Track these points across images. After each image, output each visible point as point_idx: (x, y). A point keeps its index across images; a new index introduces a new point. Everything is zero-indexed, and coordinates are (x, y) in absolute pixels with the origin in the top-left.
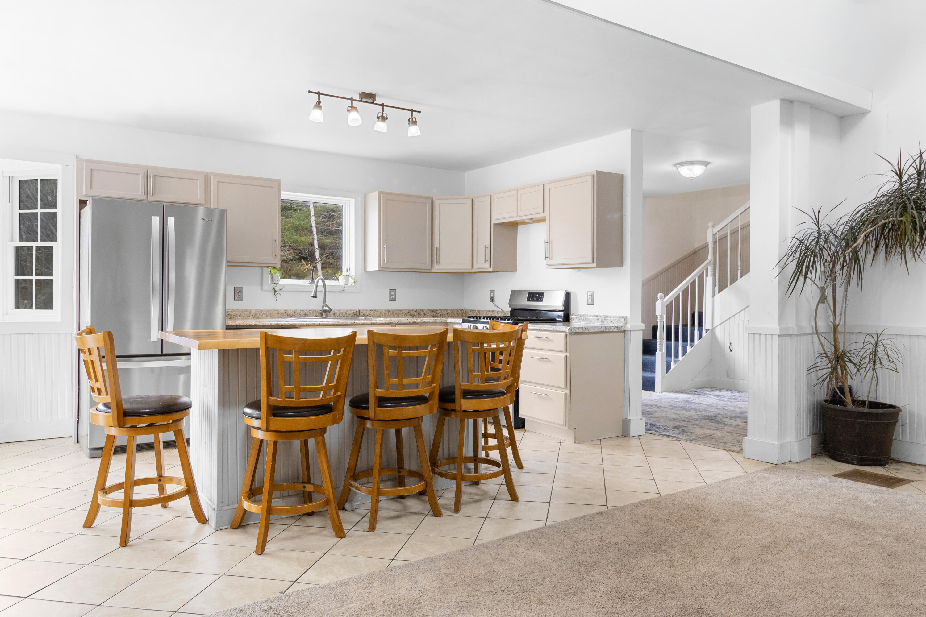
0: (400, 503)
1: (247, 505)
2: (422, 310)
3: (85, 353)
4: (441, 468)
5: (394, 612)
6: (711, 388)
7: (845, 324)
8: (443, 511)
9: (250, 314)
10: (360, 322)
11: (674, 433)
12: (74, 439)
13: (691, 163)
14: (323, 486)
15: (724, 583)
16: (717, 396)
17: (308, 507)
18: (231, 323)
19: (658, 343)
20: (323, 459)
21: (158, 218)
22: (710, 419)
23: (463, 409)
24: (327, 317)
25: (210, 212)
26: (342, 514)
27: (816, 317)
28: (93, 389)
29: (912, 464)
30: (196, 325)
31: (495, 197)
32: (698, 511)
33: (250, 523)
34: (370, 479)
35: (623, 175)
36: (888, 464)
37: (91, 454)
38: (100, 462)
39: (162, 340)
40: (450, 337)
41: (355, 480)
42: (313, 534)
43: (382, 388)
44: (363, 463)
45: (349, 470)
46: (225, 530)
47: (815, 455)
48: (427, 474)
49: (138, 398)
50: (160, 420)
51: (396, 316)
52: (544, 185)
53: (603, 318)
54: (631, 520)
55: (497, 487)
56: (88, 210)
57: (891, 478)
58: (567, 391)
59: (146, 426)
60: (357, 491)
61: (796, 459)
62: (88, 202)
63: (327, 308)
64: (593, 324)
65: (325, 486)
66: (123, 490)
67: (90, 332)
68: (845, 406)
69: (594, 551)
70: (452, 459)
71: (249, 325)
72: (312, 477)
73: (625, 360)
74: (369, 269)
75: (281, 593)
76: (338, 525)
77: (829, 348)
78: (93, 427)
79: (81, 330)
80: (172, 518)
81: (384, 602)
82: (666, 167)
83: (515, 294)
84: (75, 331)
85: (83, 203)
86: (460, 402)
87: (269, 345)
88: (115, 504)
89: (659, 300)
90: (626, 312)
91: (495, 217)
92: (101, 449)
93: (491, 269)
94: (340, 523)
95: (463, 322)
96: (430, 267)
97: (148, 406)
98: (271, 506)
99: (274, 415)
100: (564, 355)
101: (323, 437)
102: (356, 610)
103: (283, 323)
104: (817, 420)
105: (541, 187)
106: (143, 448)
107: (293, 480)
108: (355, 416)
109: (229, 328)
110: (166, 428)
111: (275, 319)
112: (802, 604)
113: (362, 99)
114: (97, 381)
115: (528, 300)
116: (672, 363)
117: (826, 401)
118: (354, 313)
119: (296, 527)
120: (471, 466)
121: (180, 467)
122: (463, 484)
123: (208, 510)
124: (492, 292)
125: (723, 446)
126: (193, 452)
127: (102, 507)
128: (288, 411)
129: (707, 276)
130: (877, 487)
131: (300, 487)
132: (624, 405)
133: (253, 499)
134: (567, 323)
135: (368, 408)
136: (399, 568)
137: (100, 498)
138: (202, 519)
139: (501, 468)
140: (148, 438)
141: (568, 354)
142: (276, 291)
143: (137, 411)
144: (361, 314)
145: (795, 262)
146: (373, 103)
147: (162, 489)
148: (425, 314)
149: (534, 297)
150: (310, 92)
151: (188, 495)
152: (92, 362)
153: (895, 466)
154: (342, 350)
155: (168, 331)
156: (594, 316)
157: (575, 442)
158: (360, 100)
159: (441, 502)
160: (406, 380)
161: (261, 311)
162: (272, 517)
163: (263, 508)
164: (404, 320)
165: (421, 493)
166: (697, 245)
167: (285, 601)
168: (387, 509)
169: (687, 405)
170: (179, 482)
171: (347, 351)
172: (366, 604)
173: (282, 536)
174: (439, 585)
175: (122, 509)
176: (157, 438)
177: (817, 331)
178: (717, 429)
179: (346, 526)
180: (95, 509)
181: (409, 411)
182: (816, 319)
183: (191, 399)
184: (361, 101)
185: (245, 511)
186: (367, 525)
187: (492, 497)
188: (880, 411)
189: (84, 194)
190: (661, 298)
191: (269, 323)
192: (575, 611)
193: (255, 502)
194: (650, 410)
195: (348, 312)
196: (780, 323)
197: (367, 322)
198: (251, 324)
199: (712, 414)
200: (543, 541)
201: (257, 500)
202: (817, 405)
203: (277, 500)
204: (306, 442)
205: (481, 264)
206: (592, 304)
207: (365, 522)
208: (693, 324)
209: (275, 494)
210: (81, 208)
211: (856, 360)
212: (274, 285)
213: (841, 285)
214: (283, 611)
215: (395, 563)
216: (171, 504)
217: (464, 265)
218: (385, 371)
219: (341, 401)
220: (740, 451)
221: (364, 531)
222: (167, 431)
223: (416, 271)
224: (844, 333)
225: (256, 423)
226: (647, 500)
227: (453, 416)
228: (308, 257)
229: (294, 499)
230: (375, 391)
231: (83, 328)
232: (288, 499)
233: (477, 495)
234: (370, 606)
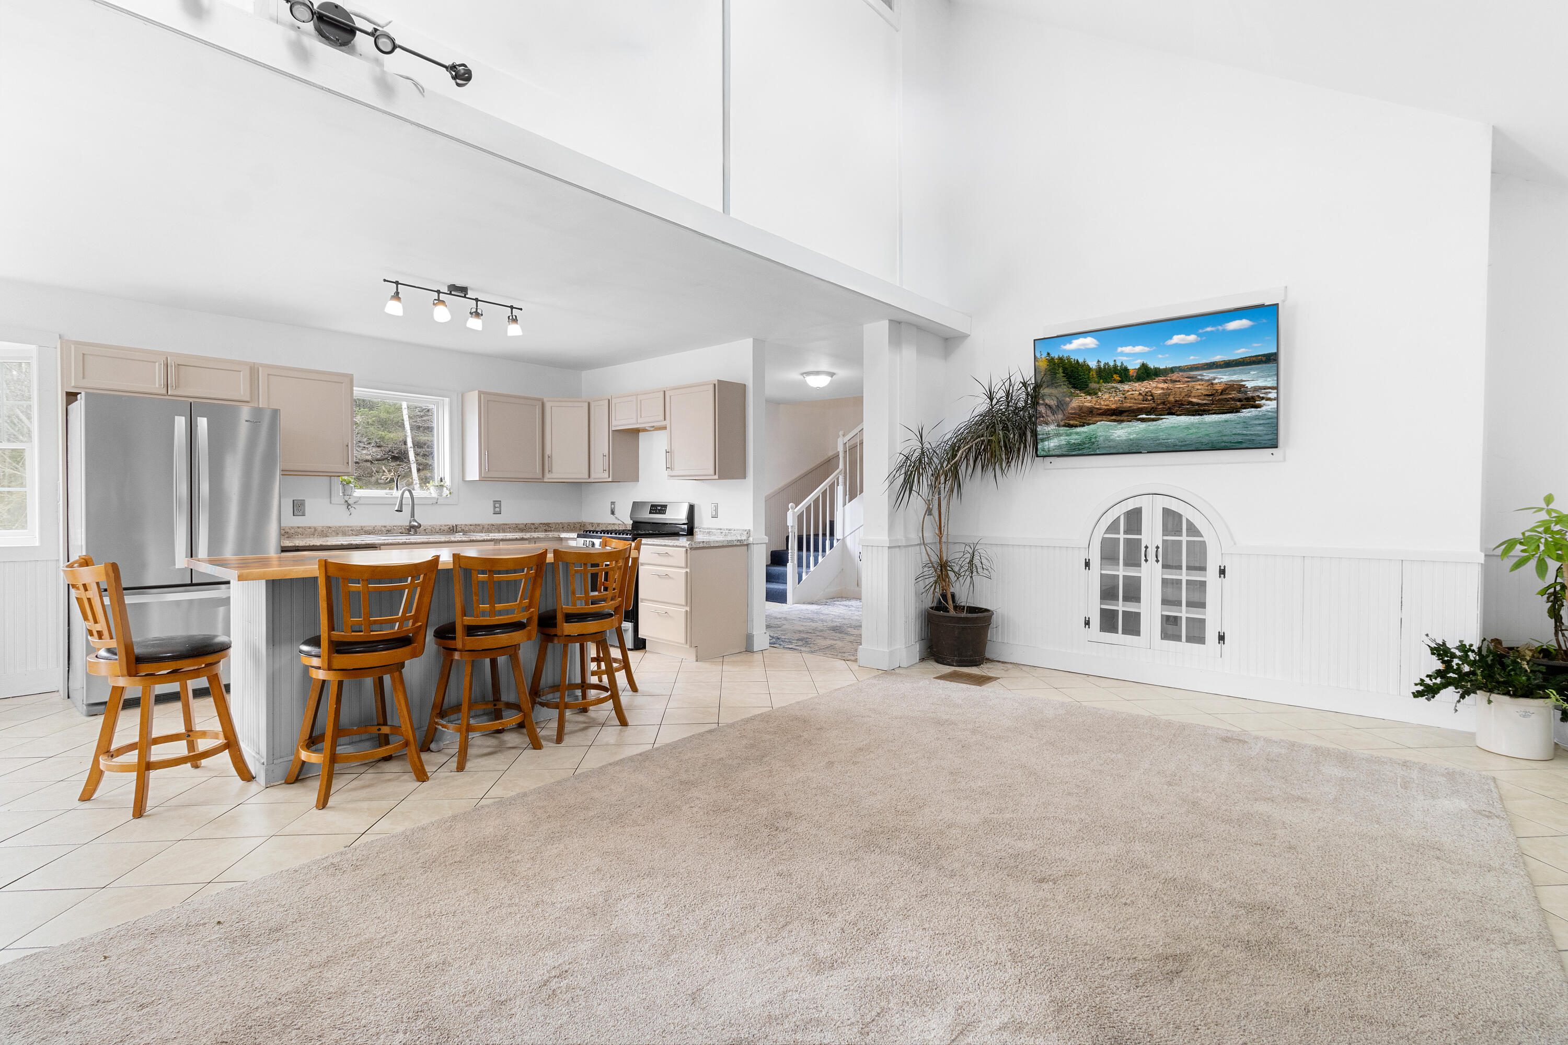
0: (497, 738)
1: (304, 755)
2: (533, 524)
3: (78, 589)
4: (544, 698)
5: (477, 852)
6: (842, 597)
7: (948, 535)
8: (543, 743)
9: (314, 532)
10: (456, 539)
11: (797, 646)
12: (63, 693)
13: (817, 373)
14: (401, 727)
15: (816, 786)
16: (846, 606)
17: (383, 751)
18: (287, 543)
19: (790, 554)
20: (401, 696)
21: (183, 418)
22: (835, 629)
23: (566, 633)
24: (416, 533)
25: (258, 412)
26: (424, 756)
27: (923, 528)
28: (90, 633)
29: (1003, 662)
30: (240, 550)
31: (614, 401)
32: (805, 721)
33: (311, 775)
34: (460, 715)
35: (745, 385)
36: (982, 664)
37: (88, 711)
38: (103, 720)
39: (192, 569)
40: (550, 557)
41: (442, 717)
42: (389, 780)
43: (471, 616)
44: (452, 697)
45: (434, 707)
46: (276, 787)
47: (922, 660)
48: (526, 705)
49: (156, 640)
50: (188, 666)
51: (501, 531)
52: (664, 391)
53: (727, 531)
54: (739, 735)
55: (607, 713)
56: (79, 408)
57: (983, 677)
58: (688, 609)
59: (168, 673)
60: (444, 729)
61: (904, 664)
62: (79, 396)
63: (416, 524)
64: (718, 538)
65: (403, 726)
66: (137, 752)
67: (86, 562)
68: (948, 612)
69: (697, 768)
70: (555, 688)
71: (313, 546)
72: (389, 717)
73: (748, 575)
74: (468, 478)
75: (345, 847)
76: (420, 768)
77: (935, 559)
78: (89, 678)
79: (71, 560)
80: (207, 778)
81: (467, 842)
82: (794, 375)
83: (636, 506)
84: (62, 563)
85: (71, 397)
86: (562, 626)
87: (329, 574)
88: (125, 768)
89: (790, 510)
90: (749, 526)
91: (614, 423)
92: (105, 703)
93: (610, 480)
94: (422, 766)
95: (578, 537)
96: (541, 477)
97: (170, 649)
98: (335, 754)
99: (338, 652)
100: (684, 571)
101: (401, 673)
102: (434, 855)
103: (357, 542)
104: (925, 627)
105: (662, 393)
106: (162, 699)
107: (364, 724)
108: (442, 649)
109: (284, 550)
110: (196, 674)
111: (348, 537)
112: (880, 798)
113: (451, 292)
114: (96, 622)
115: (650, 513)
116: (804, 574)
117: (932, 608)
118: (449, 528)
119: (369, 775)
120: (579, 693)
121: (217, 718)
122: (568, 713)
123: (253, 766)
124: (613, 503)
125: (841, 656)
126: (235, 701)
127: (106, 773)
128: (356, 647)
129: (838, 485)
130: (968, 686)
131: (374, 729)
132: (747, 618)
133: (314, 748)
134: (690, 537)
135: (454, 638)
136: (488, 806)
137: (103, 762)
138: (246, 776)
139: (609, 693)
140: (174, 687)
141: (688, 570)
142: (349, 505)
143: (157, 655)
144: (459, 529)
145: (902, 477)
146: (465, 297)
147: (191, 746)
148: (536, 528)
149: (656, 509)
150: (385, 280)
151: (227, 751)
152: (89, 600)
153: (989, 665)
154: (422, 576)
155: (199, 557)
156: (718, 529)
157: (697, 661)
158: (449, 292)
159: (542, 733)
160: (498, 606)
161: (330, 528)
162: (337, 766)
163: (324, 757)
164: (509, 536)
165: (521, 726)
166: (831, 454)
167: (350, 855)
168: (480, 746)
169: (815, 616)
170: (215, 736)
171: (428, 577)
172: (446, 846)
173: (351, 786)
174: (531, 819)
175: (135, 774)
176: (184, 687)
177: (924, 542)
178: (840, 639)
179: (428, 769)
180: (96, 776)
181: (503, 639)
182: (923, 531)
183: (232, 639)
184: (450, 294)
185: (304, 762)
186: (455, 765)
187: (600, 724)
188: (975, 615)
189: (73, 384)
190: (792, 508)
191: (339, 543)
192: (670, 828)
193: (316, 751)
194: (779, 623)
195: (442, 528)
196: (890, 535)
197: (464, 539)
198: (315, 544)
199: (838, 624)
200: (647, 764)
201: (319, 748)
202: (925, 611)
203: (345, 747)
204: (381, 680)
205: (600, 472)
206: (715, 516)
207: (453, 762)
208: (824, 535)
209: (342, 740)
210: (69, 403)
211: (956, 569)
212: (347, 498)
213: (945, 498)
214: (347, 866)
215: (483, 802)
216: (204, 762)
217: (580, 474)
218: (474, 598)
219: (422, 632)
220: (856, 660)
221: (451, 772)
222: (198, 677)
223: (526, 481)
224: (947, 543)
225: (315, 662)
226: (758, 715)
227: (556, 641)
228: (399, 457)
229: (368, 744)
230: (462, 619)
231: (74, 557)
232: (360, 744)
233: (585, 723)
234: (451, 849)
